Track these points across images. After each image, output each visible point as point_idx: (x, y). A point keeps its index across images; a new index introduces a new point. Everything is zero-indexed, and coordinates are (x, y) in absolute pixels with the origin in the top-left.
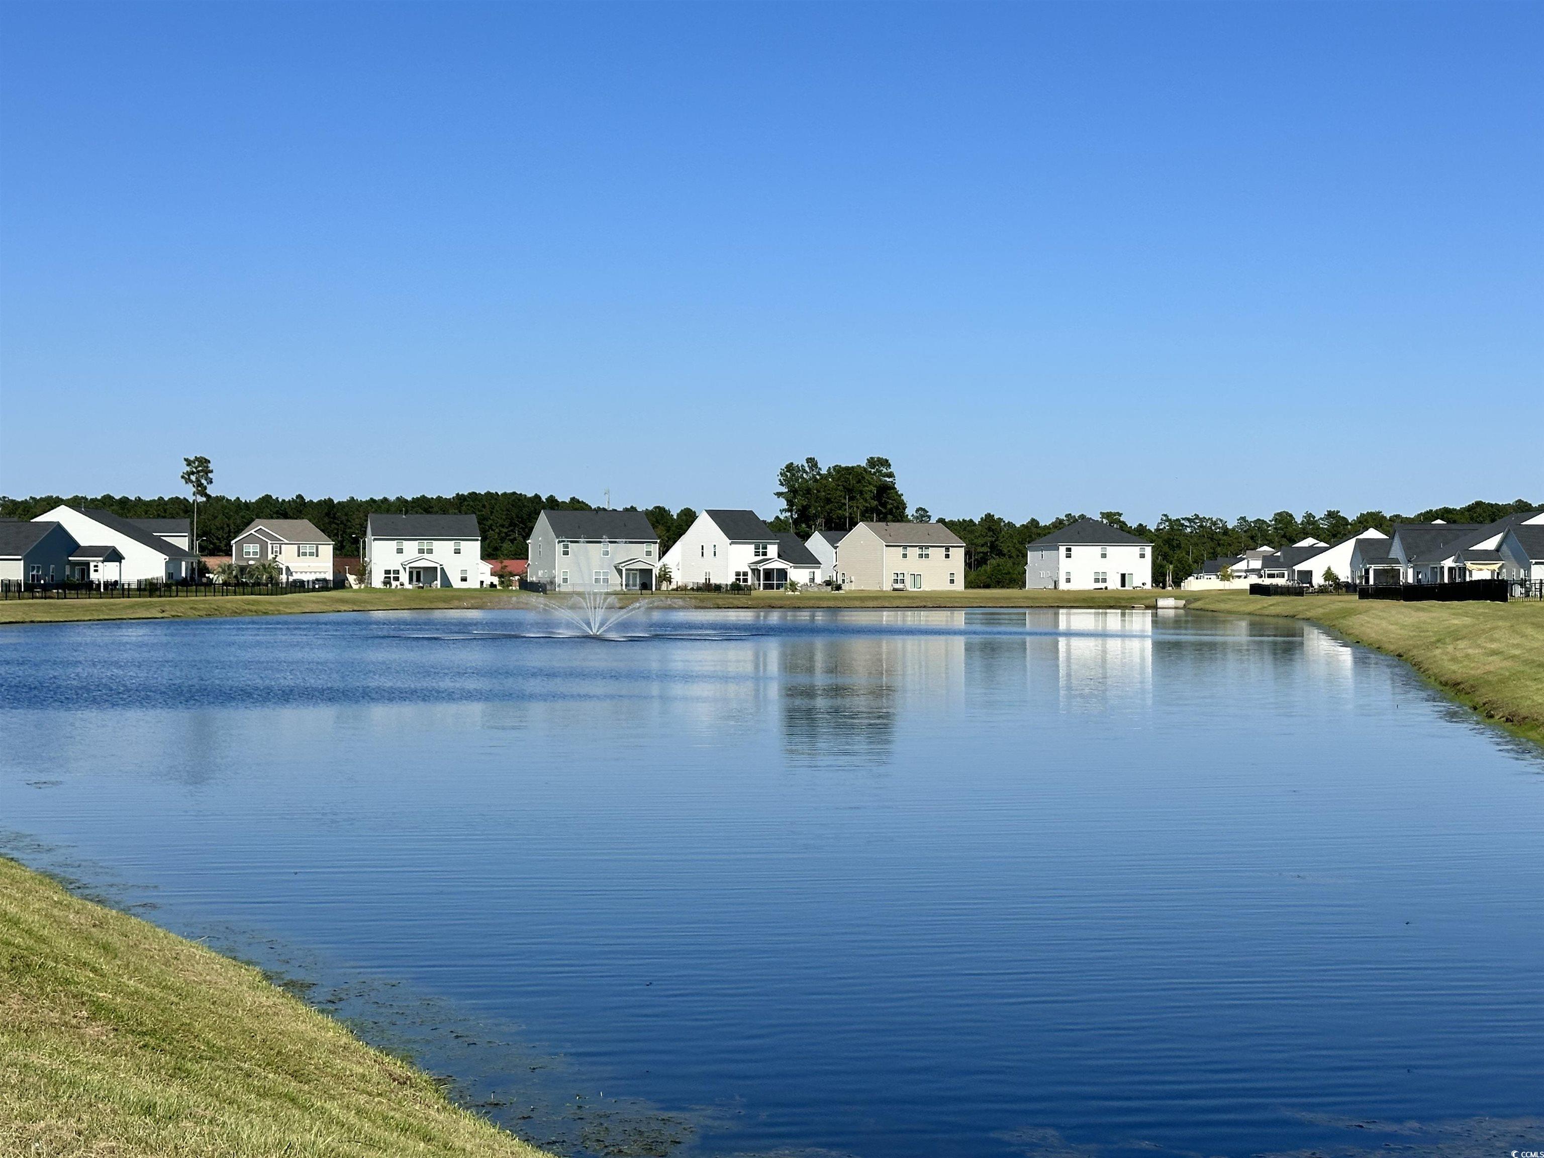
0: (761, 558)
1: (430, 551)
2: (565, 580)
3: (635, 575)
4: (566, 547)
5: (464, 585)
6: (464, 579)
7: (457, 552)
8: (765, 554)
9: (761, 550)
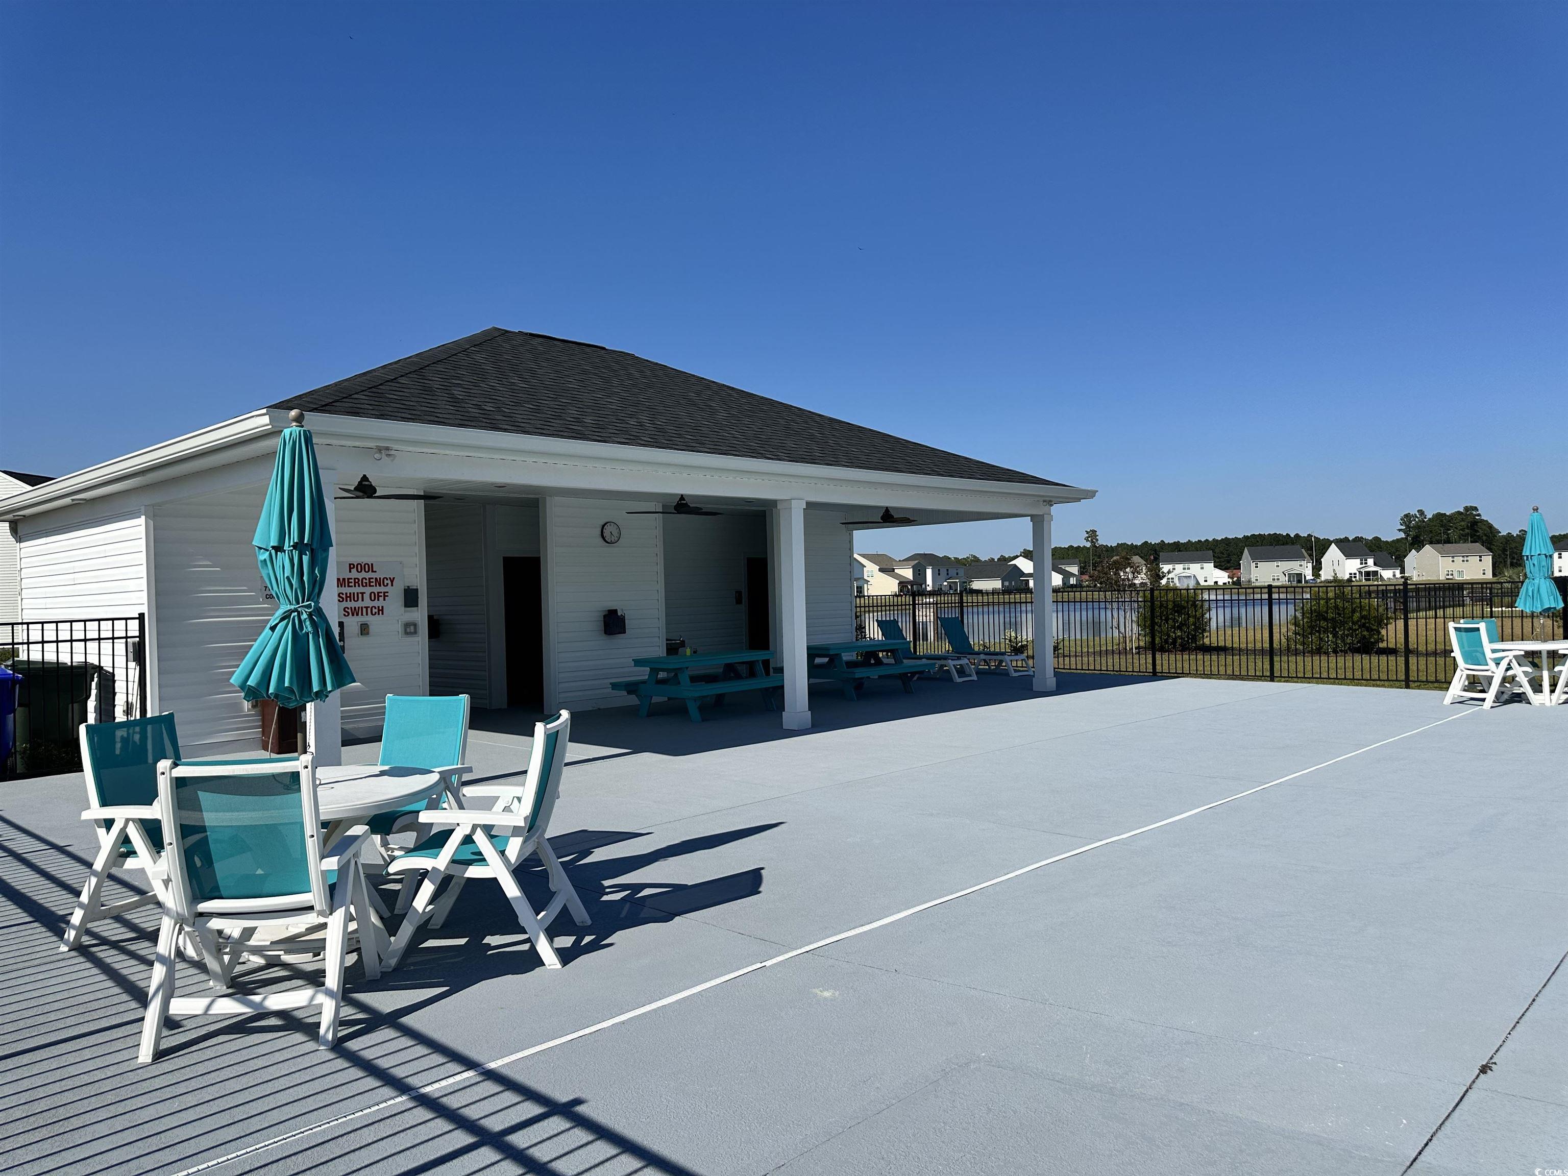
0: (1364, 565)
1: (1188, 569)
2: (1257, 580)
3: (1294, 577)
4: (1257, 564)
5: (1206, 584)
6: (1206, 581)
7: (1202, 568)
8: (1366, 563)
9: (1364, 562)
